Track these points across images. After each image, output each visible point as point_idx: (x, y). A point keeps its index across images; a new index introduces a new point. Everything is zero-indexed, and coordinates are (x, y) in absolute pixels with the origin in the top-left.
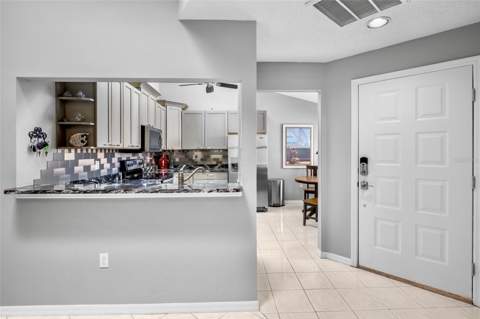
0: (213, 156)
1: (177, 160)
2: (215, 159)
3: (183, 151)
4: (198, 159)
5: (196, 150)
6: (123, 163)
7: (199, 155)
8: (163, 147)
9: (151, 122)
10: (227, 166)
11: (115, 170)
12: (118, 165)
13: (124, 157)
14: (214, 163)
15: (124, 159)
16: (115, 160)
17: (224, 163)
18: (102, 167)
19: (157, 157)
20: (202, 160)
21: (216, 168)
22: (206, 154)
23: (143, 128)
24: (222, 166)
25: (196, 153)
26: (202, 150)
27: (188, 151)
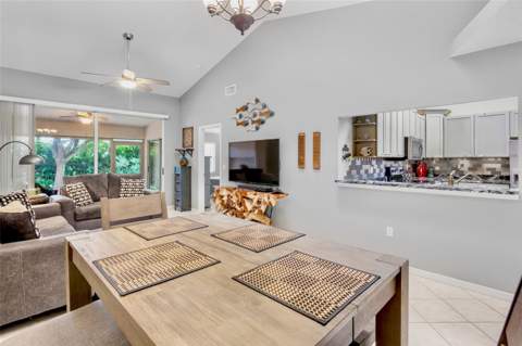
0: (486, 166)
1: (437, 168)
2: (488, 169)
3: (446, 159)
4: (465, 169)
5: (462, 158)
6: (388, 169)
7: (467, 164)
8: (423, 156)
9: (414, 133)
10: (508, 178)
11: (383, 175)
12: (384, 171)
13: (389, 164)
14: (489, 173)
15: (388, 166)
16: (382, 166)
17: (504, 174)
18: (374, 170)
20: (470, 169)
21: (491, 180)
22: (475, 162)
23: (406, 139)
24: (501, 178)
25: (461, 162)
26: (471, 159)
27: (450, 159)
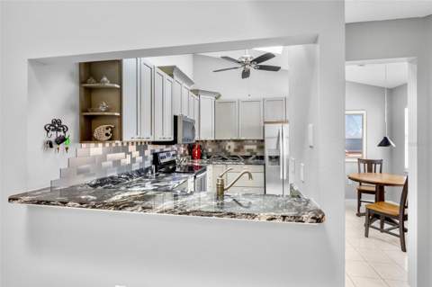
0: (246, 147)
1: (210, 150)
2: (248, 150)
3: (216, 141)
4: (231, 151)
5: (229, 141)
6: (155, 155)
7: (233, 145)
8: (197, 138)
9: (183, 112)
10: (262, 158)
11: (148, 164)
12: (151, 157)
13: (158, 149)
14: (247, 154)
15: (157, 151)
16: (148, 153)
17: (259, 154)
18: (133, 160)
19: (191, 148)
20: (235, 150)
21: (250, 160)
22: (239, 144)
23: (176, 118)
24: (257, 158)
25: (229, 144)
26: (235, 141)
27: (221, 141)
